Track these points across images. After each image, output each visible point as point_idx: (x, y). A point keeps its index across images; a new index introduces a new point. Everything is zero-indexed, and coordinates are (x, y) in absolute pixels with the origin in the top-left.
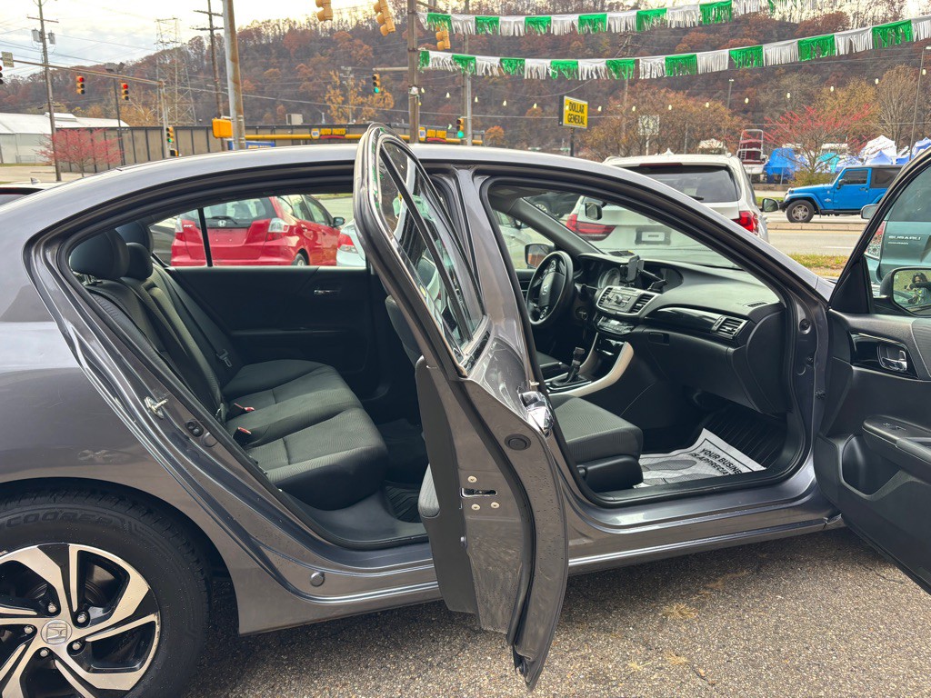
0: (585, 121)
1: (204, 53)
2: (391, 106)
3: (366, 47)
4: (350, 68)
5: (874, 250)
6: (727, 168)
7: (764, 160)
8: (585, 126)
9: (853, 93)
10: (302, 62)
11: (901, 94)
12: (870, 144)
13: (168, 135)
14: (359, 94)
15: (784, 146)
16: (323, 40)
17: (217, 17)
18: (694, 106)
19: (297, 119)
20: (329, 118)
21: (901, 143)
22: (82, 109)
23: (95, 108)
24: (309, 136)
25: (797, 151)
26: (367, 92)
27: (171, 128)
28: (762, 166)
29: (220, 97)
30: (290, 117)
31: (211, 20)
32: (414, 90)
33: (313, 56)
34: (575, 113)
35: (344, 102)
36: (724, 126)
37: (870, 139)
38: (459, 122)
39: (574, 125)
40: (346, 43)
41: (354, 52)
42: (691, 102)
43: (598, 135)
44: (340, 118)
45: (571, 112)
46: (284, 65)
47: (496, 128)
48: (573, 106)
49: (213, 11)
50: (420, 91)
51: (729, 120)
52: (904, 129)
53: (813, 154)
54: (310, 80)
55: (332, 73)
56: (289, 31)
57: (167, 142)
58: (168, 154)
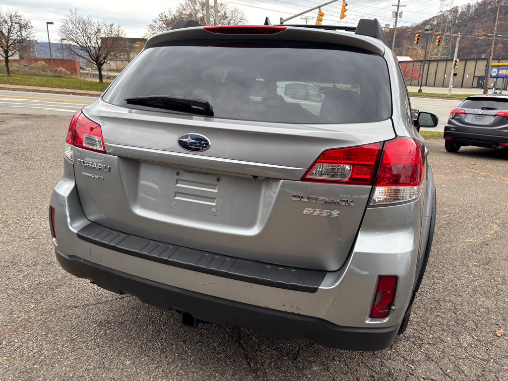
27: (458, 60)
57: (453, 68)
58: (452, 74)
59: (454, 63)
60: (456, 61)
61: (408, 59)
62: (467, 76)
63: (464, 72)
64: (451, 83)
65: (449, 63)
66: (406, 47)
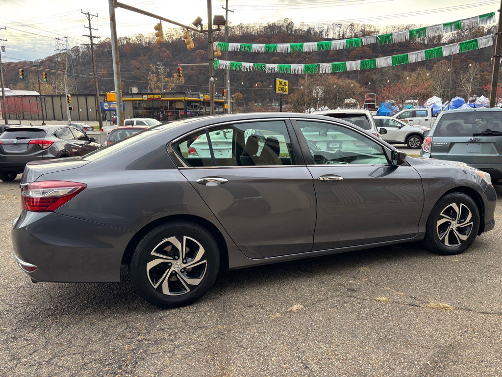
0: (287, 90)
1: (80, 55)
2: (183, 83)
3: (168, 51)
4: (162, 63)
5: (428, 149)
6: (365, 115)
7: (377, 108)
8: (287, 93)
9: (419, 75)
10: (134, 59)
11: (444, 74)
12: (429, 100)
13: (68, 99)
14: (166, 76)
15: (386, 102)
16: (145, 48)
17: (95, 39)
18: (342, 82)
19: (135, 90)
20: (151, 90)
21: (445, 99)
22: (14, 85)
23: (21, 85)
24: (141, 99)
25: (393, 104)
26: (170, 75)
27: (70, 96)
28: (376, 111)
29: (96, 79)
30: (131, 89)
31: (91, 40)
32: (212, 79)
33: (139, 56)
34: (282, 86)
35: (158, 81)
36: (357, 92)
37: (429, 98)
38: (223, 92)
39: (282, 92)
40: (157, 50)
41: (162, 54)
42: (340, 80)
43: (294, 97)
44: (156, 89)
45: (280, 86)
46: (124, 61)
47: (238, 93)
48: (281, 83)
49: (93, 35)
50: (215, 79)
51: (360, 89)
52: (446, 92)
53: (401, 106)
54: (138, 69)
55: (151, 66)
56: (126, 43)
57: (67, 103)
58: (68, 109)
59: (67, 98)
60: (68, 96)
61: (36, 93)
62: (91, 110)
63: (87, 107)
64: (69, 116)
65: (63, 98)
66: (31, 81)
